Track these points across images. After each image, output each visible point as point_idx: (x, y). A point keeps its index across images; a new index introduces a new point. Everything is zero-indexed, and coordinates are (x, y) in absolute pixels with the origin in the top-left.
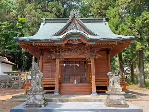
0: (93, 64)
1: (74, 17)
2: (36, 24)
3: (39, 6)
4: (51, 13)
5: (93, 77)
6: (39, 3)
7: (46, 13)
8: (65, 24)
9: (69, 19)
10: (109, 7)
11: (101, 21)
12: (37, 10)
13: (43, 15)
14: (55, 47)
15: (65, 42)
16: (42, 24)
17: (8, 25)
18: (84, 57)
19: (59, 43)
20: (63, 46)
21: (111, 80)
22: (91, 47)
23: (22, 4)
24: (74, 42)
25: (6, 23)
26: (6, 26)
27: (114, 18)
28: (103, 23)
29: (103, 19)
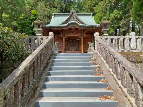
0: (82, 40)
1: (73, 13)
2: (45, 16)
3: (48, 3)
4: (56, 8)
5: (82, 46)
6: (48, 1)
7: (52, 8)
8: (68, 17)
9: (69, 14)
10: (96, 5)
11: (89, 15)
12: (47, 6)
13: (51, 10)
14: (62, 30)
15: (68, 28)
16: (53, 17)
17: (24, 16)
18: (78, 36)
19: (65, 28)
20: (67, 30)
21: (89, 45)
22: (81, 30)
23: (35, 2)
24: (73, 28)
25: (23, 15)
26: (23, 17)
27: (99, 13)
28: (91, 17)
29: (91, 14)
